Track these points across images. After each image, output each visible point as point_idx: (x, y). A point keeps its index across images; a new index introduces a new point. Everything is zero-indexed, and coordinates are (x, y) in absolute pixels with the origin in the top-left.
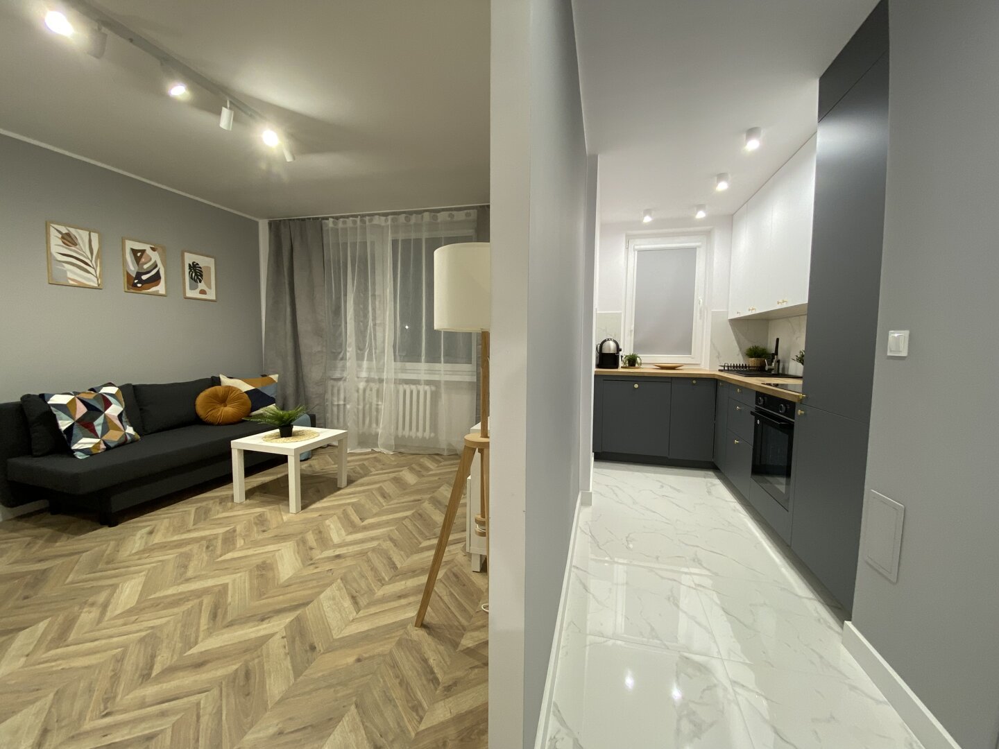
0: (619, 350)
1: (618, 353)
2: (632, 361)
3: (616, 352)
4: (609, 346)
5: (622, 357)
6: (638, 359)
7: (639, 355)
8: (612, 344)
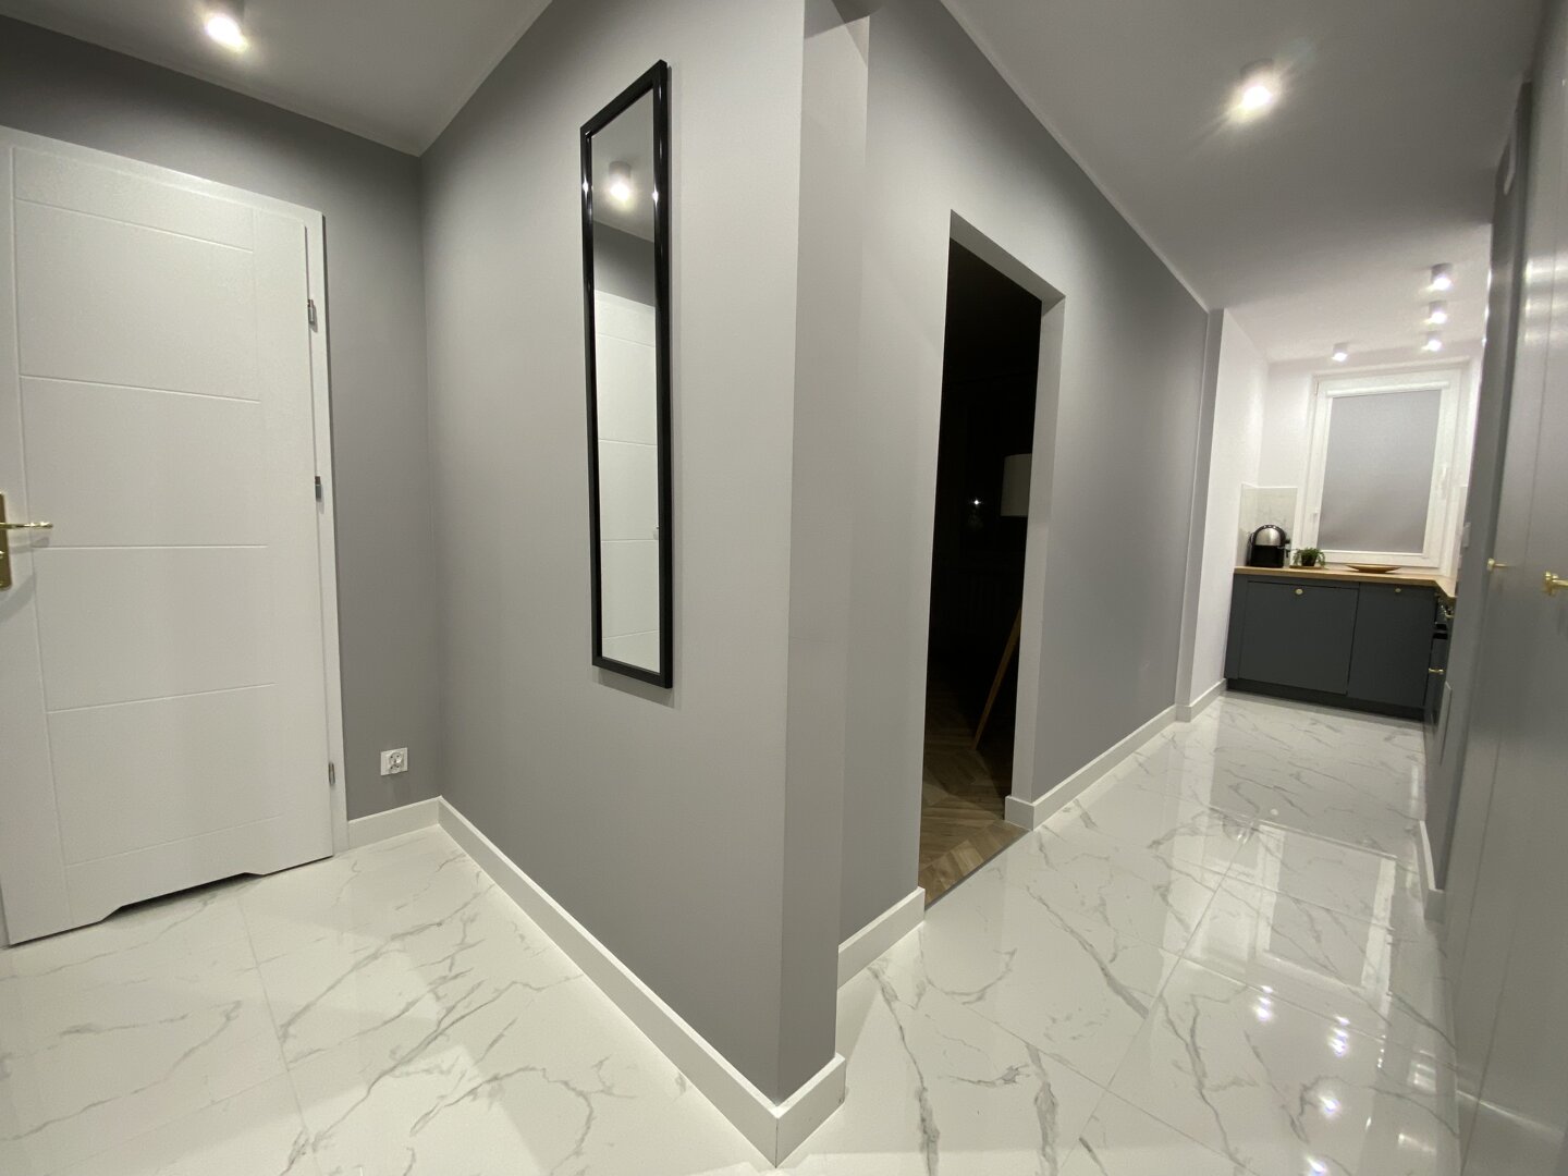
0: (1285, 541)
1: (1284, 545)
2: (1310, 559)
3: (1280, 544)
4: (1269, 536)
5: (1291, 552)
6: (1319, 556)
7: (1321, 551)
8: (1274, 534)
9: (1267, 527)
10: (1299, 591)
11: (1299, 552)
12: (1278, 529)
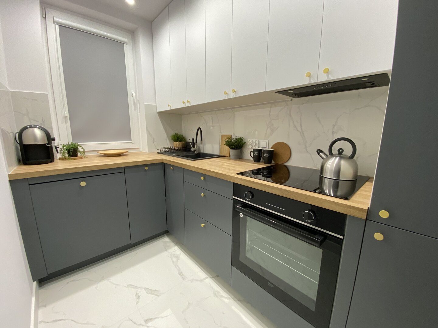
0: (50, 139)
1: (49, 143)
2: (73, 152)
3: (46, 142)
4: (34, 135)
5: (56, 148)
6: (79, 148)
7: (80, 143)
8: (38, 133)
9: (31, 127)
10: (83, 184)
11: (64, 146)
12: (41, 128)
